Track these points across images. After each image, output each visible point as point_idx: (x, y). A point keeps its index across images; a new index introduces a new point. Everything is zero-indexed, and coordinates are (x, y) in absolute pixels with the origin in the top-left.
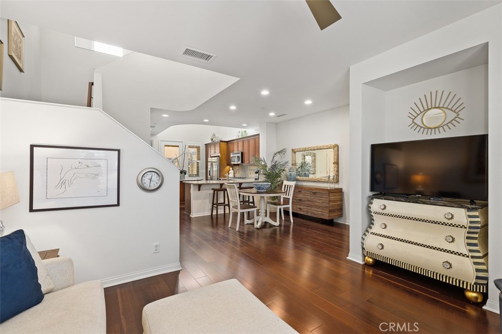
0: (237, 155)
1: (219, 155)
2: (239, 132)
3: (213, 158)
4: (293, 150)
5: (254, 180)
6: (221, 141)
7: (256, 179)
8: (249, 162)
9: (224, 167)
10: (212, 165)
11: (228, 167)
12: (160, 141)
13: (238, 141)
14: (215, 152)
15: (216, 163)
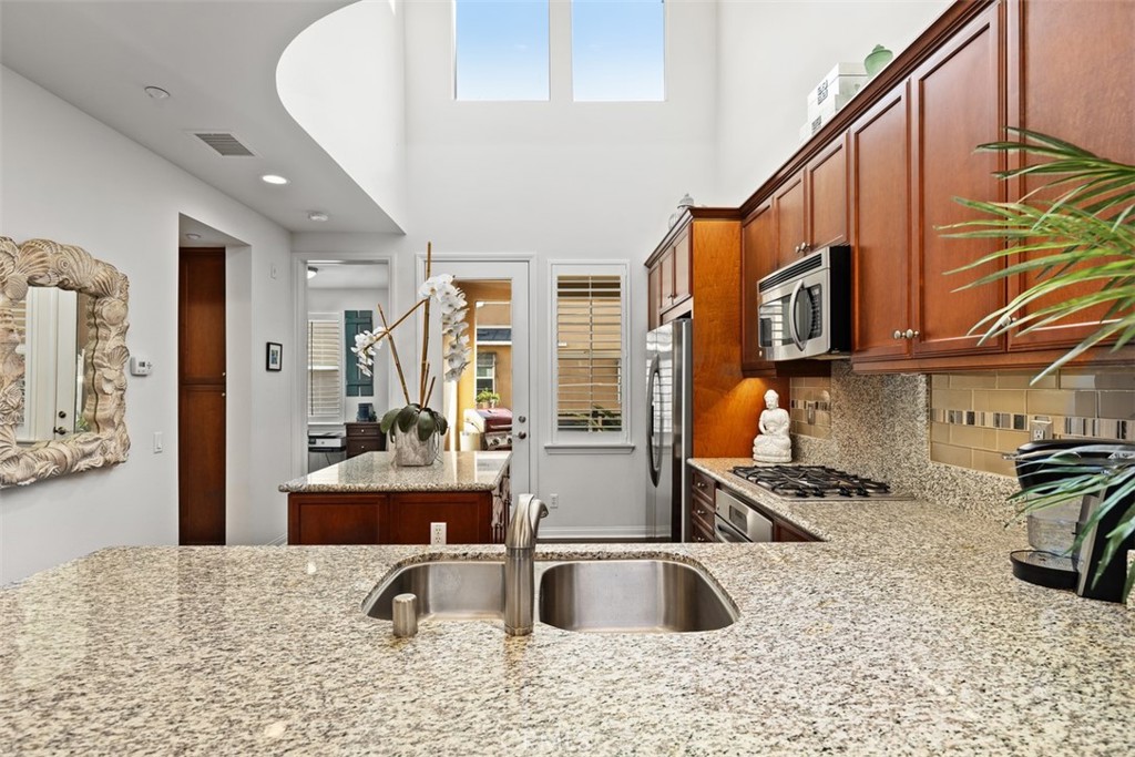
0: (796, 284)
1: (689, 304)
6: (697, 214)
8: (924, 336)
9: (728, 388)
10: (657, 371)
11: (750, 386)
12: (420, 265)
13: (810, 163)
14: (675, 295)
15: (670, 362)
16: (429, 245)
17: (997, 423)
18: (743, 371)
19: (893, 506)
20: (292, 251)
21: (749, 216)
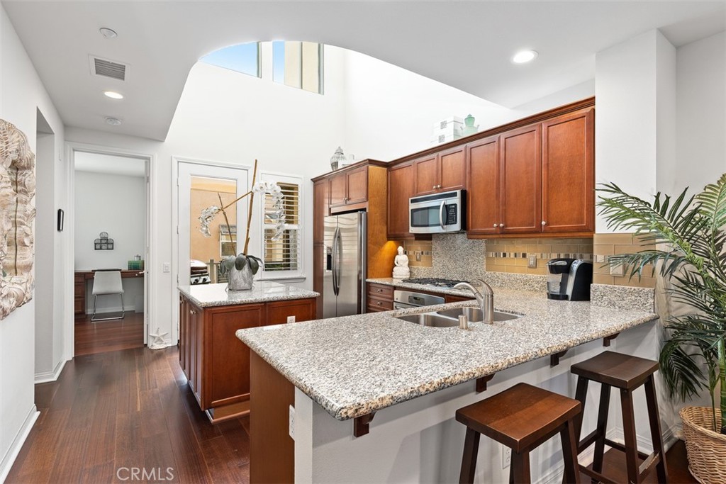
0: (440, 203)
1: (365, 205)
3: (340, 217)
12: (175, 162)
13: (441, 153)
14: (349, 199)
15: (356, 234)
16: (256, 161)
17: (516, 256)
18: (388, 237)
20: (65, 140)
21: (394, 167)
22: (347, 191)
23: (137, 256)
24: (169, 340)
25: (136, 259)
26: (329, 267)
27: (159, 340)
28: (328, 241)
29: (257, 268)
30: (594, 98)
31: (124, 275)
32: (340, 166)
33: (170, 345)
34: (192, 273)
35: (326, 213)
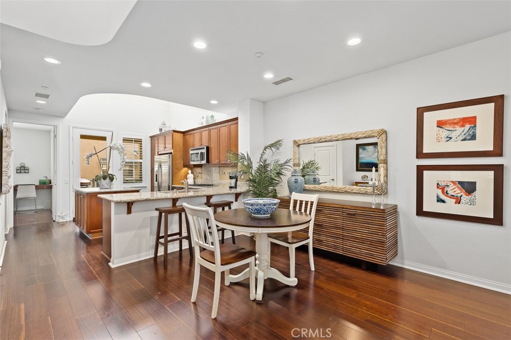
0: (199, 151)
1: (172, 151)
2: (203, 117)
3: (161, 156)
4: (295, 142)
5: (227, 190)
6: (174, 131)
7: (231, 187)
8: (220, 161)
9: (180, 170)
10: (161, 166)
11: (186, 169)
12: (71, 128)
13: (201, 130)
14: (166, 148)
15: (167, 164)
18: (183, 166)
19: (214, 188)
20: (9, 117)
21: (186, 134)
22: (165, 144)
23: (45, 177)
24: (69, 218)
25: (45, 179)
26: (156, 181)
27: (63, 217)
28: (156, 168)
29: (113, 179)
30: (238, 118)
31: (37, 188)
32: (163, 131)
33: (69, 220)
34: (81, 186)
35: (156, 154)
